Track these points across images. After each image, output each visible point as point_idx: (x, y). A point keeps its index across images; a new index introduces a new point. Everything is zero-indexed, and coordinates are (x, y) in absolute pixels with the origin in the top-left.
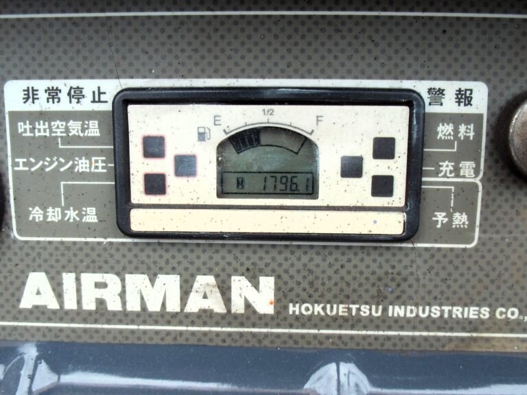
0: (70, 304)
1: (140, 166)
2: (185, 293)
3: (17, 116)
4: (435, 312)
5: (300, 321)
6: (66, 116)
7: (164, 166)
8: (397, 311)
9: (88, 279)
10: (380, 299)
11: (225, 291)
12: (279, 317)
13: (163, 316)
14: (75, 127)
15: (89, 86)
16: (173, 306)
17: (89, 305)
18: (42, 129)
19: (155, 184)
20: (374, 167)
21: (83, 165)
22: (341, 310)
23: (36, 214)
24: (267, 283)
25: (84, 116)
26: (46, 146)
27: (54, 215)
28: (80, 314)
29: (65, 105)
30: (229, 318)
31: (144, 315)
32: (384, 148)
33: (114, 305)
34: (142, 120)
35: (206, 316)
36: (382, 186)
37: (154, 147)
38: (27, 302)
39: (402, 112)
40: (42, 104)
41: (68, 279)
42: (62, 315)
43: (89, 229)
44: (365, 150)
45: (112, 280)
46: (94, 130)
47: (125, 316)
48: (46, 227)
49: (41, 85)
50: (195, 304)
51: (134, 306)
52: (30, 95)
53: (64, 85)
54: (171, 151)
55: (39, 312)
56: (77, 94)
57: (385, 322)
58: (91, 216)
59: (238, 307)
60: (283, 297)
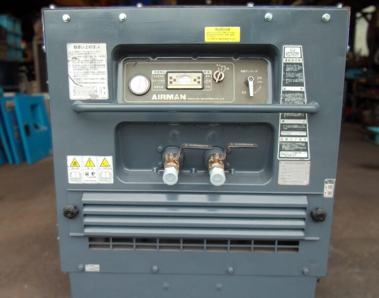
0: (159, 99)
1: (169, 80)
2: (174, 97)
3: (153, 75)
4: (207, 99)
5: (190, 100)
6: (160, 75)
7: (172, 80)
8: (202, 99)
9: (161, 95)
10: (199, 97)
11: (179, 96)
12: (187, 100)
13: (171, 100)
14: (161, 76)
15: (163, 71)
16: (173, 99)
17: (161, 99)
18: (157, 76)
19: (171, 82)
20: (198, 80)
21: (162, 81)
22: (194, 99)
23: (155, 87)
24: (185, 95)
25: (162, 75)
26: (157, 78)
27: (157, 87)
28: (160, 100)
29: (160, 73)
30: (180, 100)
31: (169, 100)
32: (199, 78)
33: (165, 99)
34: (170, 75)
35: (177, 100)
36: (199, 82)
37: (171, 78)
38: (153, 98)
39: (201, 74)
40: (157, 73)
41: (159, 95)
42: (158, 100)
43: (162, 89)
44: (197, 78)
45: (165, 95)
46: (163, 76)
47: (166, 100)
48: (157, 89)
49: (157, 71)
50: (175, 98)
51: (167, 99)
52: (155, 72)
53: (160, 71)
54: (173, 78)
55: (155, 100)
56: (161, 72)
57: (201, 100)
58: (162, 87)
59: (181, 99)
60: (187, 98)
